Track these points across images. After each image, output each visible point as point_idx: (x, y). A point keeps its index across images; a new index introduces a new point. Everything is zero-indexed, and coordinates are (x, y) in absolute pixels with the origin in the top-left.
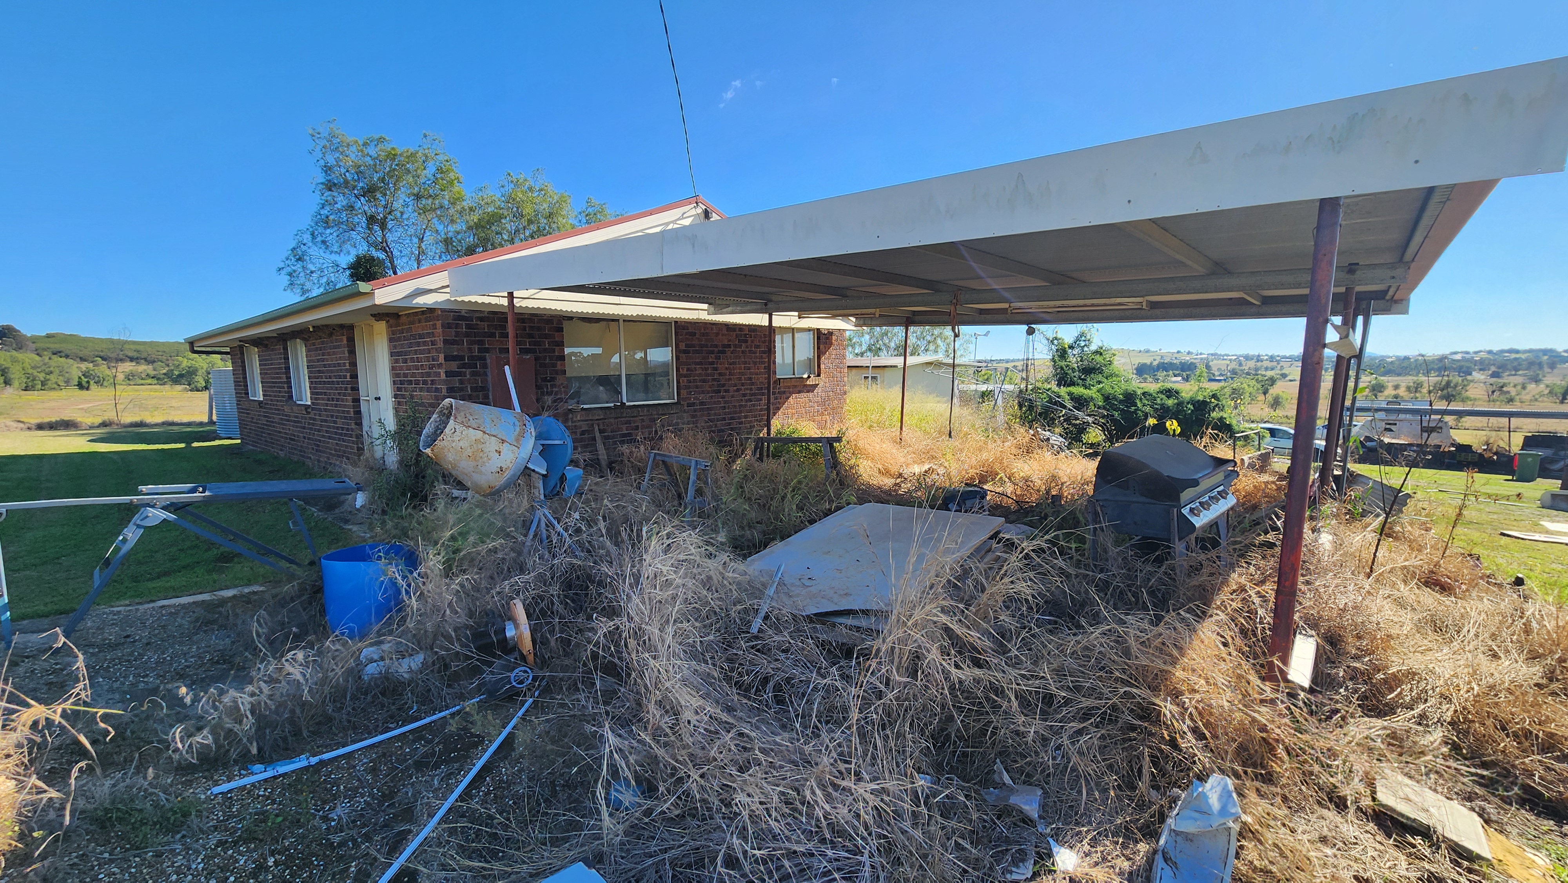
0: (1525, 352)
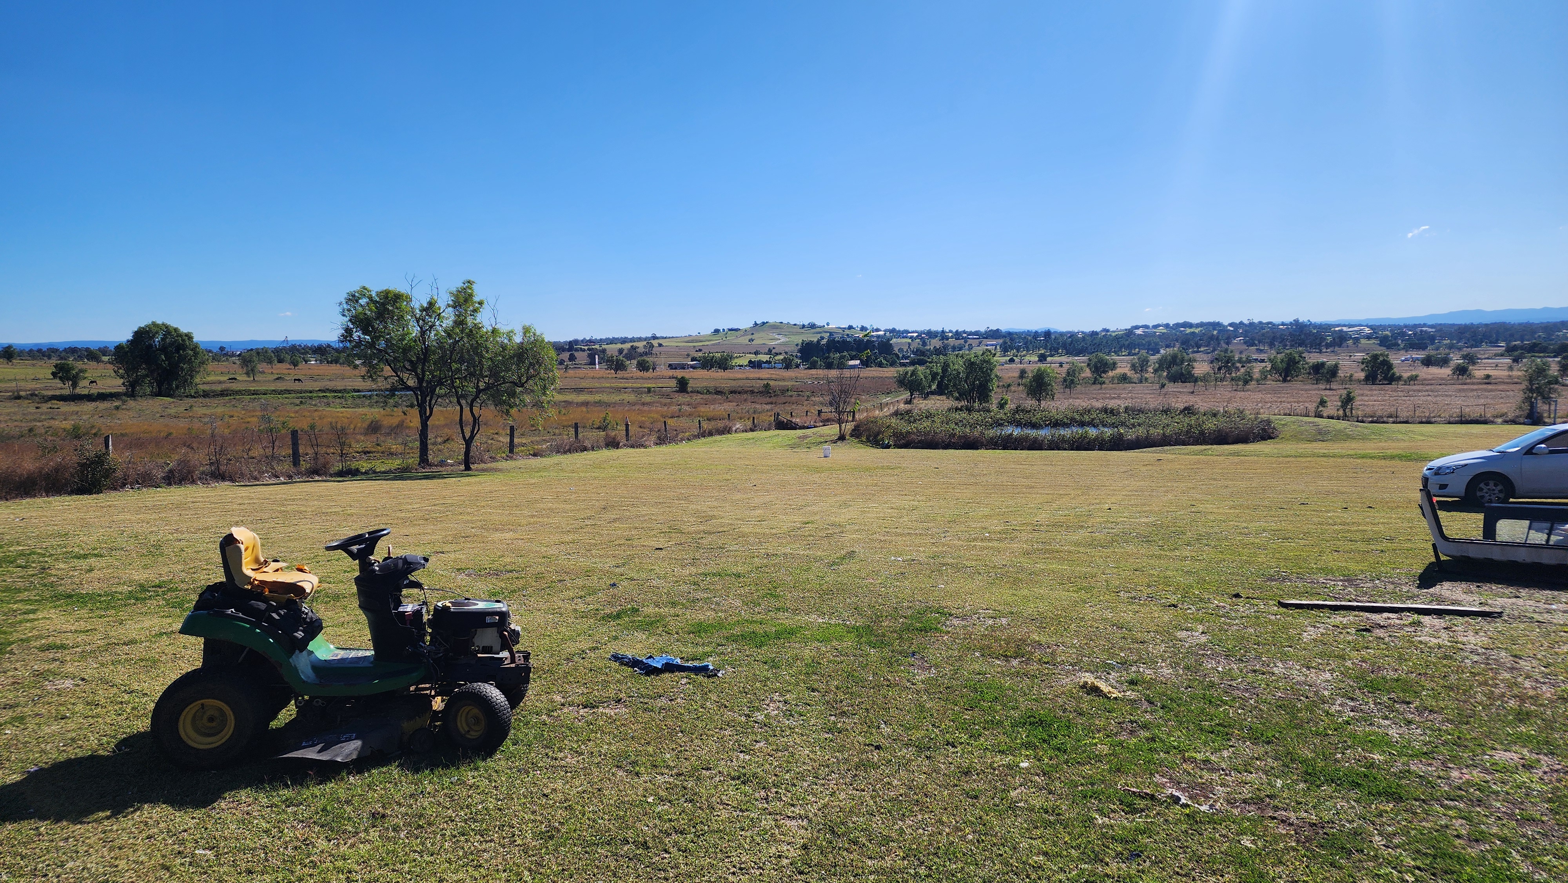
0: (1198, 325)
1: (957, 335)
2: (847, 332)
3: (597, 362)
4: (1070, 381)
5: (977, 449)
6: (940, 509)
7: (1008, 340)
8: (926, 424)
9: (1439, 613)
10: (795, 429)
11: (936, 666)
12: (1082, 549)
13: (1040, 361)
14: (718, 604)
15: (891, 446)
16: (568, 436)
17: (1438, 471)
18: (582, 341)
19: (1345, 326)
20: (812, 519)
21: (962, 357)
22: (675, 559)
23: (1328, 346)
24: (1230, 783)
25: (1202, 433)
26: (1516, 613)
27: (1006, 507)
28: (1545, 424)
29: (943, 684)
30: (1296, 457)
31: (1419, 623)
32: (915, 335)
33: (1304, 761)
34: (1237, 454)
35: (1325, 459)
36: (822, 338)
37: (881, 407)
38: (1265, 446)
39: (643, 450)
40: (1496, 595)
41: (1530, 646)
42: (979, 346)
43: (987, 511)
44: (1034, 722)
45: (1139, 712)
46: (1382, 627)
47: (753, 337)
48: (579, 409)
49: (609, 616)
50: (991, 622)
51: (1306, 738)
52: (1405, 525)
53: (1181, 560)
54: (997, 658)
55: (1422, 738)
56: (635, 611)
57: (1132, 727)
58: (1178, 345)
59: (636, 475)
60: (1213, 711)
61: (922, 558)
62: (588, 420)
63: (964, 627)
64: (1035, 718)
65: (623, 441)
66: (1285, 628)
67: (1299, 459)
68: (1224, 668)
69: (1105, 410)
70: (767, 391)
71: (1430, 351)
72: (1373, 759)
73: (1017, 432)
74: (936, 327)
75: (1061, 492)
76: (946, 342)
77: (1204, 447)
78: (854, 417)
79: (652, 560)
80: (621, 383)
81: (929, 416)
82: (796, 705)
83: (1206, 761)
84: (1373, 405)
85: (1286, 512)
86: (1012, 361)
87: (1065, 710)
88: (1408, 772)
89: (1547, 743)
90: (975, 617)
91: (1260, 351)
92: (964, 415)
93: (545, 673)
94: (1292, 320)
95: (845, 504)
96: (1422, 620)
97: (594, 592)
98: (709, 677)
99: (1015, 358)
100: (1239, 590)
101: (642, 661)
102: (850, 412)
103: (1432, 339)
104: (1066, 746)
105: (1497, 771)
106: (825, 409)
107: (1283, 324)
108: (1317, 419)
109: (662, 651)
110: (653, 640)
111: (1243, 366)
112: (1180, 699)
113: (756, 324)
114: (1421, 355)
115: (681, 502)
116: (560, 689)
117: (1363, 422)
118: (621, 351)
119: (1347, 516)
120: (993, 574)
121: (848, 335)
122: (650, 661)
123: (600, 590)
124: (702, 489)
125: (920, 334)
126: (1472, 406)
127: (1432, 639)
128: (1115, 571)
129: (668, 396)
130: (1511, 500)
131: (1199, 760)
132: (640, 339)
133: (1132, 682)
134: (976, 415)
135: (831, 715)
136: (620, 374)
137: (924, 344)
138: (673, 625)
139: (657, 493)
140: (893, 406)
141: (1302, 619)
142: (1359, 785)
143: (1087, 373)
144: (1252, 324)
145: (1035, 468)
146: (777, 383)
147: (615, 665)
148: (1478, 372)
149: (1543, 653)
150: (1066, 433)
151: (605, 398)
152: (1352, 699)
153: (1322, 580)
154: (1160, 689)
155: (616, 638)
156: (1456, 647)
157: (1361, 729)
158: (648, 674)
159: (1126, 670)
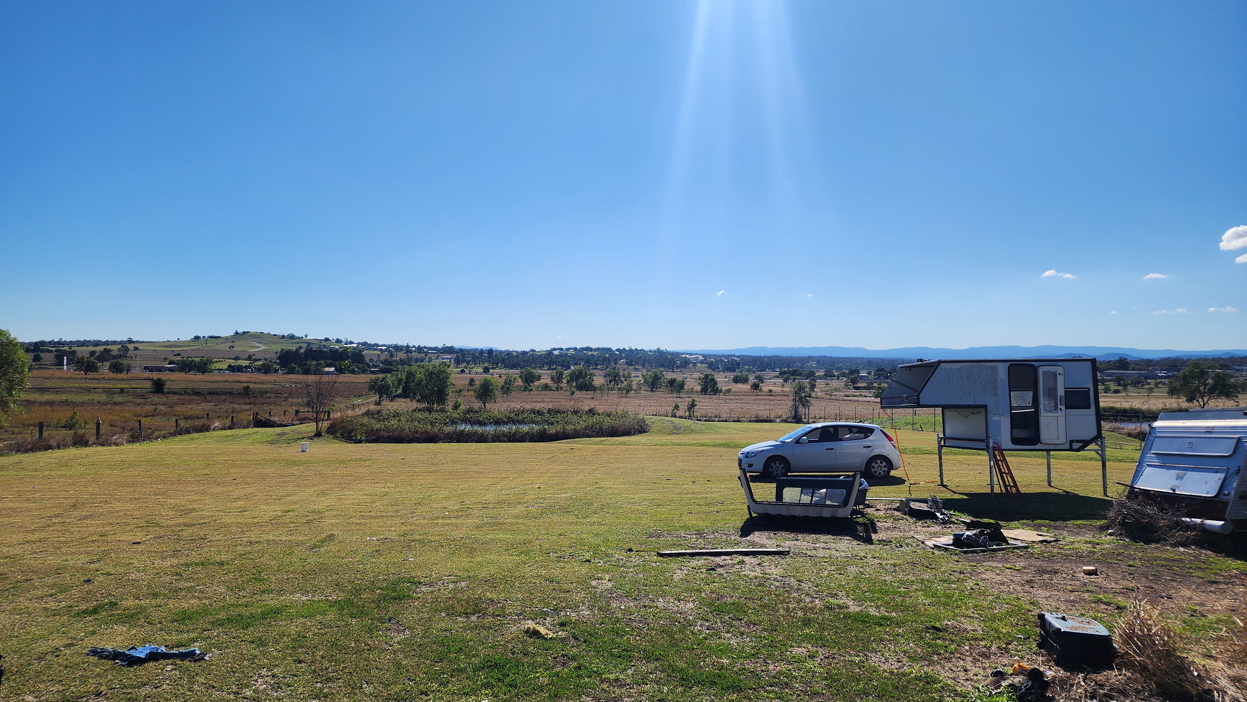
1: (420, 349)
2: (324, 343)
3: (65, 363)
4: (507, 388)
5: (436, 442)
6: (407, 494)
7: (460, 355)
8: (394, 422)
9: (754, 554)
10: (273, 426)
11: (409, 628)
12: (520, 521)
13: (484, 372)
14: (201, 592)
15: (362, 441)
16: (31, 435)
17: (747, 455)
18: (50, 342)
19: (687, 354)
20: (292, 507)
21: (423, 367)
22: (155, 552)
23: (678, 367)
24: (634, 694)
25: (601, 428)
26: (797, 551)
27: (462, 490)
28: (804, 423)
29: (416, 642)
30: (661, 445)
31: (743, 562)
32: (384, 348)
33: (681, 670)
34: (624, 444)
35: (679, 447)
36: (301, 348)
37: (354, 407)
38: (641, 438)
39: (114, 448)
40: (785, 539)
41: (806, 573)
42: (437, 359)
43: (446, 493)
44: (490, 665)
45: (568, 647)
46: (721, 566)
47: (233, 344)
48: (43, 408)
49: (85, 612)
50: (451, 586)
51: (681, 653)
52: (730, 493)
53: (591, 525)
54: (460, 616)
55: (751, 644)
56: (113, 605)
57: (564, 660)
58: (582, 363)
59: (108, 472)
60: (618, 640)
61: (394, 536)
62: (53, 419)
63: (432, 592)
64: (491, 662)
65: (92, 439)
66: (663, 572)
67: (663, 447)
68: (625, 606)
69: (533, 411)
70: (246, 392)
71: (737, 373)
72: (723, 663)
73: (468, 428)
74: (402, 343)
75: (503, 476)
76: (410, 355)
77: (602, 439)
78: (328, 416)
79: (130, 554)
80: (91, 383)
81: (396, 415)
82: (284, 677)
83: (617, 680)
84: (706, 409)
85: (658, 486)
86: (463, 371)
87: (513, 653)
88: (744, 669)
89: (821, 639)
90: (440, 583)
91: (636, 369)
92: (426, 415)
93: (13, 675)
94: (656, 349)
95: (323, 493)
96: (745, 560)
97: (65, 589)
98: (195, 661)
99: (465, 369)
100: (631, 545)
101: (124, 653)
102: (325, 412)
103: (738, 364)
104: (516, 682)
105: (795, 662)
106: (302, 409)
107: (650, 351)
108: (673, 419)
109: (144, 641)
110: (134, 632)
111: (626, 380)
112: (597, 633)
113: (237, 333)
114: (732, 375)
115: (158, 497)
116: (32, 689)
117: (700, 420)
118: (92, 353)
119: (695, 488)
120: (453, 546)
121: (324, 346)
122: (133, 653)
123: (73, 587)
124: (181, 484)
125: (389, 347)
126: (763, 411)
127: (751, 573)
128: (545, 536)
129: (142, 396)
130: (789, 474)
131: (612, 680)
132: (114, 343)
133: (563, 624)
134: (435, 415)
135: (317, 682)
136: (91, 375)
137: (392, 356)
138: (155, 615)
139: (132, 489)
140: (364, 407)
141: (673, 564)
142: (716, 683)
143: (520, 382)
144: (631, 350)
145: (482, 457)
146: (256, 386)
147: (94, 659)
148: (765, 388)
149: (814, 577)
150: (505, 429)
151: (72, 397)
152: (707, 620)
153: (683, 535)
154: (583, 627)
155: (93, 633)
156: (766, 577)
157: (714, 642)
158: (130, 665)
159: (558, 614)
